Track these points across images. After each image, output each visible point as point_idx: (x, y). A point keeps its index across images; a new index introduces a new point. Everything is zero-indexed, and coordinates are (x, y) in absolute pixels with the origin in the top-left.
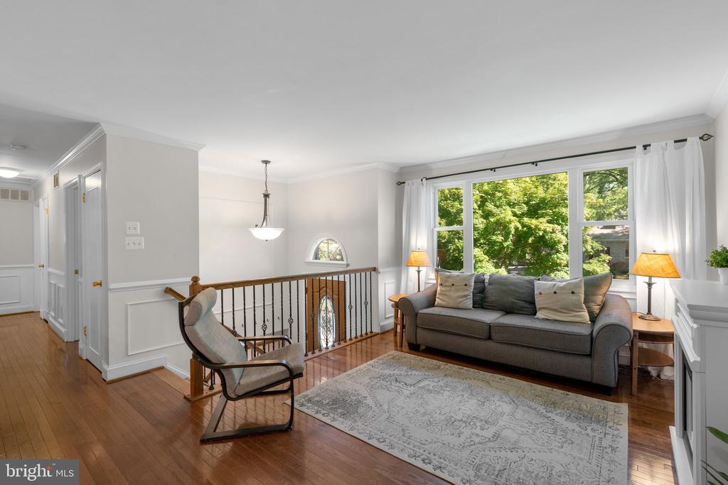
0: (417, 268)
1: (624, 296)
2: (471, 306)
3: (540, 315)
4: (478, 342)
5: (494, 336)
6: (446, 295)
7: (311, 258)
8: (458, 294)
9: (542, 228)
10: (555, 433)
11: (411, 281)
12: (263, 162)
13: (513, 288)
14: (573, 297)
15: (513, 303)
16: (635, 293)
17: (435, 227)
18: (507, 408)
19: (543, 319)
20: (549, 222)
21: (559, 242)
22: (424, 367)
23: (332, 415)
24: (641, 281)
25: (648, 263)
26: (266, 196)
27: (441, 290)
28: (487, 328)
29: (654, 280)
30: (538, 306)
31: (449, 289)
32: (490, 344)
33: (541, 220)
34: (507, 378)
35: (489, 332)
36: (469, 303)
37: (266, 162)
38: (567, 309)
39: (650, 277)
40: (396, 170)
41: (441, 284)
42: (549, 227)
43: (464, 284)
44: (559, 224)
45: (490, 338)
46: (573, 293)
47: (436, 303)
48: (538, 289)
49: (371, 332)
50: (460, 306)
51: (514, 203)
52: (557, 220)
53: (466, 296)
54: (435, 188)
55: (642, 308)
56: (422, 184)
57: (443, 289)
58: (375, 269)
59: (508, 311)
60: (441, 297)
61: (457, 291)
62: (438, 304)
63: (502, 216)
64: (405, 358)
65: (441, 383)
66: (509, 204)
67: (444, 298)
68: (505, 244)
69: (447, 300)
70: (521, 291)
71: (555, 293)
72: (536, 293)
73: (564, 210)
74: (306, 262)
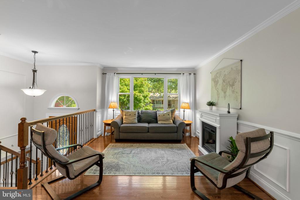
0: (113, 109)
1: (177, 115)
2: (137, 122)
3: (159, 122)
4: (144, 134)
5: (150, 131)
6: (128, 119)
7: (53, 105)
8: (132, 118)
9: (137, 94)
10: (179, 155)
11: (109, 115)
12: (33, 51)
13: (150, 114)
14: (169, 116)
15: (151, 119)
16: (180, 114)
17: (118, 93)
18: (163, 152)
19: (161, 124)
20: (139, 92)
21: (142, 99)
22: (127, 147)
23: (112, 172)
24: (182, 110)
25: (185, 106)
26: (35, 71)
27: (125, 117)
28: (148, 129)
29: (185, 110)
30: (158, 120)
31: (129, 116)
32: (148, 134)
33: (136, 91)
34: (155, 144)
35: (148, 130)
36: (136, 121)
37: (35, 52)
38: (168, 120)
39: (184, 109)
40: (102, 68)
41: (125, 115)
42: (139, 94)
43: (134, 114)
44: (141, 93)
45: (148, 132)
46: (169, 115)
47: (124, 122)
48: (158, 114)
49: (93, 138)
50: (133, 122)
51: (127, 85)
52: (141, 92)
53: (135, 119)
54: (118, 77)
55: (182, 118)
56: (115, 75)
57: (126, 117)
58: (95, 110)
59: (149, 123)
60: (125, 120)
61: (132, 117)
62: (125, 122)
63: (124, 89)
64: (118, 145)
65: (138, 150)
66: (125, 85)
67: (127, 120)
68: (125, 100)
69: (128, 121)
70: (154, 115)
71: (164, 115)
72: (157, 116)
73: (142, 88)
74: (48, 108)
